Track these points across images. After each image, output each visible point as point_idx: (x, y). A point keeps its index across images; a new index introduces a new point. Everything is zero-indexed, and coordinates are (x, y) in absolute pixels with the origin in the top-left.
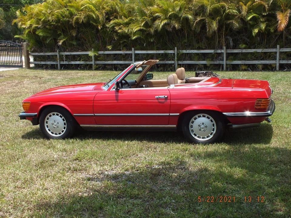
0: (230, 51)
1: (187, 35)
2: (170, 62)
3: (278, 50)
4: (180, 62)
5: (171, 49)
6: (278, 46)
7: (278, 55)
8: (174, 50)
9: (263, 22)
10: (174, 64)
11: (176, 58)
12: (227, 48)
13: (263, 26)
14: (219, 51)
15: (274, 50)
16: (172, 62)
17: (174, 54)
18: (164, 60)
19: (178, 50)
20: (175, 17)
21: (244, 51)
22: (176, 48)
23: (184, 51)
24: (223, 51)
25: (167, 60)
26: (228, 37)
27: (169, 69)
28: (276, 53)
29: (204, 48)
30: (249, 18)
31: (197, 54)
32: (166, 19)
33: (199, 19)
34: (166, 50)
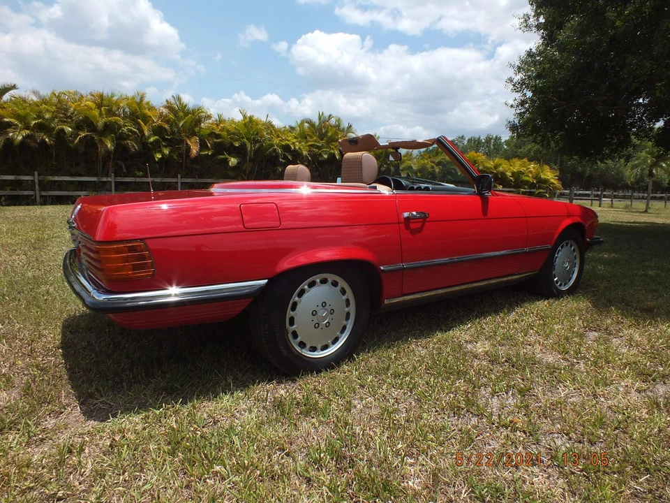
0: (120, 179)
1: (56, 155)
2: (26, 193)
3: (179, 180)
4: (44, 193)
5: (27, 175)
6: (179, 176)
7: (179, 184)
8: (33, 175)
9: (165, 146)
10: (32, 195)
11: (37, 187)
12: (116, 176)
13: (166, 151)
14: (104, 179)
15: (174, 180)
16: (31, 193)
17: (33, 181)
18: (16, 190)
19: (39, 175)
20: (42, 127)
21: (138, 180)
22: (36, 173)
23: (51, 178)
24: (109, 179)
25: (20, 190)
26: (119, 162)
27: (24, 202)
28: (177, 183)
29: (83, 173)
30: (152, 140)
31: (72, 182)
32: (27, 128)
33: (82, 134)
34: (18, 175)
